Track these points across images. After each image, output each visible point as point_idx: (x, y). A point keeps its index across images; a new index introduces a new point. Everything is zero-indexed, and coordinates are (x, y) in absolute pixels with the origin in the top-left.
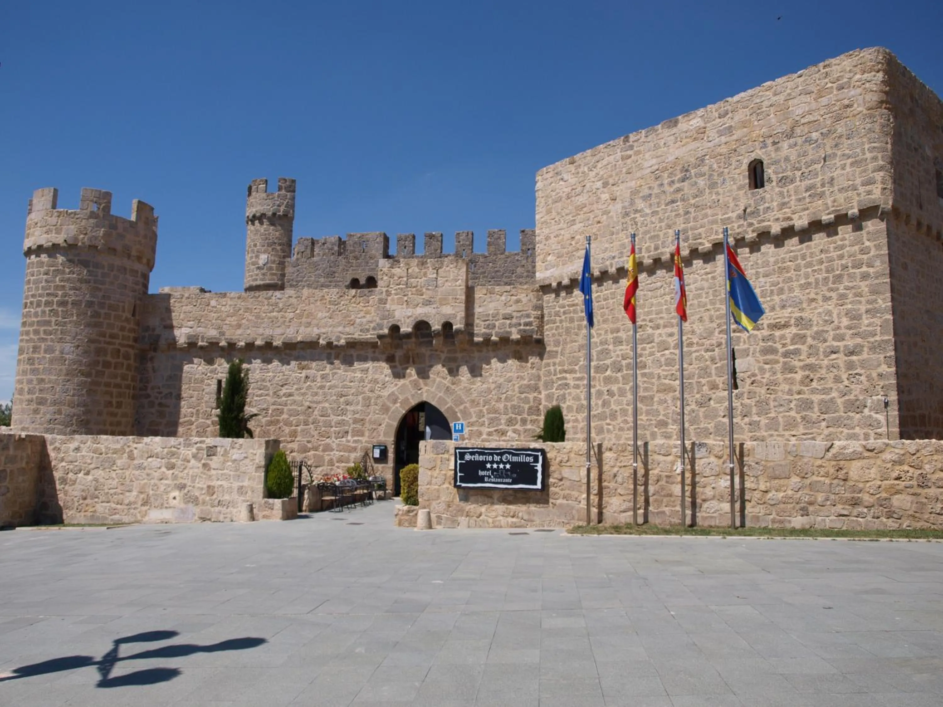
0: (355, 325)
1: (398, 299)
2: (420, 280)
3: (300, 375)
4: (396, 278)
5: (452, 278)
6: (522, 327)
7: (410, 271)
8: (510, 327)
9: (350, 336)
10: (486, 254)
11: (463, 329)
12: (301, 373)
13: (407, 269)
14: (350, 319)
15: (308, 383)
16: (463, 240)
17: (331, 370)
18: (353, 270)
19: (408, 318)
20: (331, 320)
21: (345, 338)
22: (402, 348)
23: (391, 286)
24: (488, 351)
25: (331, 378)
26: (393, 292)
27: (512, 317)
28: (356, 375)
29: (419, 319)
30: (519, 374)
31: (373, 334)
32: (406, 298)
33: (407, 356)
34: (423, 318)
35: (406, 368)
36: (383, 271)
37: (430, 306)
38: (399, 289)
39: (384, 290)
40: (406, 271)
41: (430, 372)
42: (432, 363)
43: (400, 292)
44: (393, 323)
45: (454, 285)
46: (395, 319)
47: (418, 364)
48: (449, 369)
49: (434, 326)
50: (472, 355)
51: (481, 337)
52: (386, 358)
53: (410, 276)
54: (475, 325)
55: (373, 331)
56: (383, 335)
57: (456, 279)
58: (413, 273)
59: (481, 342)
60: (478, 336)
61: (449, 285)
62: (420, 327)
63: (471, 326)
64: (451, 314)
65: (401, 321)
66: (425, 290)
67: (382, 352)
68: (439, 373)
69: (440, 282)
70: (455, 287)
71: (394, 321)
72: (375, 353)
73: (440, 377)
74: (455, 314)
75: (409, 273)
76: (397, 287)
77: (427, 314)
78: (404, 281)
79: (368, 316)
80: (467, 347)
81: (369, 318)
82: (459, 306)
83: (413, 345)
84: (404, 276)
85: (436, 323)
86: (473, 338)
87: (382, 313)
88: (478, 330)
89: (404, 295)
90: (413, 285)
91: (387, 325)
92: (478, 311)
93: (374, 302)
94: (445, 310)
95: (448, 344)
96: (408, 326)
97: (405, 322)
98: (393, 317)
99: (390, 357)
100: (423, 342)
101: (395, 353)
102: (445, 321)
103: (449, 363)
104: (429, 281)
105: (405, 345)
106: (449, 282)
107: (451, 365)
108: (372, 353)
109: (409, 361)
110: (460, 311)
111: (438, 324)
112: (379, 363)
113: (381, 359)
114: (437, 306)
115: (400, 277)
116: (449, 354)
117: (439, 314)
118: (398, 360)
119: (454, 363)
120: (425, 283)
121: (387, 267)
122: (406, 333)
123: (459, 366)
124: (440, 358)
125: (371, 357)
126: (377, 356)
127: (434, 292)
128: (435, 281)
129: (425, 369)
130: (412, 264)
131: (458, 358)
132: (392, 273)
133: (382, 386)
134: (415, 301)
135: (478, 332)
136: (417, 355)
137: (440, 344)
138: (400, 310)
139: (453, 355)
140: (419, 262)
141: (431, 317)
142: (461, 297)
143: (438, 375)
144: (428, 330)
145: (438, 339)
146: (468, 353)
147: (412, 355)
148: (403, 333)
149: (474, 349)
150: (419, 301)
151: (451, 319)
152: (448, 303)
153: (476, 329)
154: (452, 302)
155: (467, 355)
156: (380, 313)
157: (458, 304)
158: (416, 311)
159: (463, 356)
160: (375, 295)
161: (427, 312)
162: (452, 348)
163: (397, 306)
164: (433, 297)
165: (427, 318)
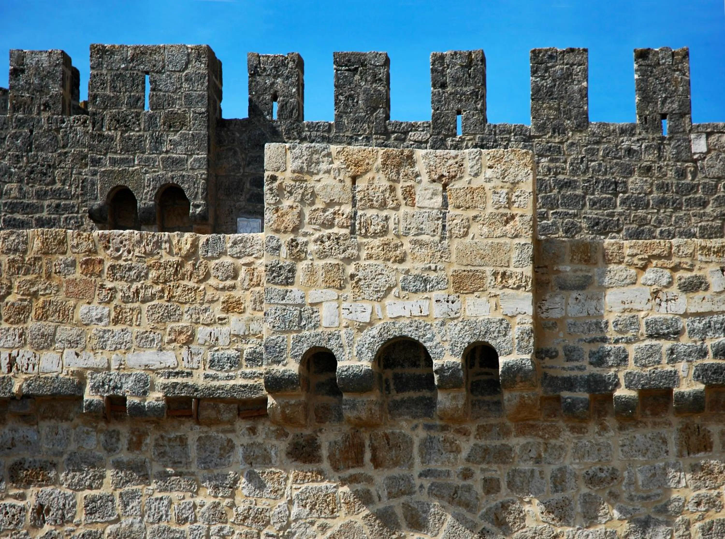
0: (194, 347)
1: (328, 269)
2: (393, 214)
3: (21, 504)
4: (319, 205)
5: (490, 210)
6: (709, 360)
7: (361, 184)
8: (672, 361)
9: (179, 380)
10: (530, 124)
11: (529, 365)
12: (22, 497)
13: (354, 179)
14: (177, 326)
15: (47, 528)
16: (456, 80)
17: (117, 486)
18: (114, 162)
19: (361, 329)
20: (117, 328)
21: (165, 387)
22: (340, 417)
23: (307, 229)
24: (604, 429)
25: (119, 510)
26: (312, 247)
27: (678, 333)
28: (198, 500)
29: (395, 332)
30: (703, 491)
31: (253, 376)
32: (351, 269)
33: (355, 443)
34: (406, 332)
35: (353, 478)
36: (278, 182)
37: (426, 296)
38: (329, 238)
39: (282, 241)
40: (348, 183)
41: (427, 490)
42: (433, 465)
43: (332, 249)
44: (314, 342)
45: (498, 233)
46: (319, 330)
47: (388, 468)
48: (485, 480)
49: (440, 355)
50: (553, 441)
51: (581, 389)
52: (290, 449)
53: (361, 199)
54: (561, 353)
55: (252, 367)
56: (284, 379)
57: (502, 215)
58: (371, 192)
59: (581, 405)
60: (572, 385)
61: (483, 232)
62: (393, 357)
63: (552, 357)
64: (489, 322)
65: (339, 336)
66: (409, 245)
67: (277, 430)
68: (456, 492)
69: (455, 221)
70: (502, 240)
71: (319, 337)
72: (254, 433)
73: (459, 504)
74: (502, 320)
75: (359, 192)
76: (324, 234)
77: (417, 319)
78: (345, 216)
79: (234, 317)
80: (538, 419)
81: (236, 324)
82: (513, 297)
83: (373, 411)
84: (343, 201)
85: (447, 346)
86: (557, 393)
87: (280, 312)
88: (572, 369)
89: (344, 258)
90: (371, 229)
91: (296, 350)
92: (573, 314)
93: (253, 275)
94: (472, 307)
95: (480, 408)
96: (360, 354)
97: (352, 340)
98: (313, 324)
99: (301, 445)
100: (403, 401)
101: (319, 434)
102: (472, 341)
103: (484, 466)
104: (421, 218)
105: (349, 411)
106: (481, 222)
107: (490, 470)
108: (247, 432)
109: (362, 458)
110: (520, 313)
111: (453, 351)
112: (268, 464)
113: (273, 453)
114: (447, 294)
115: (331, 200)
116: (486, 439)
117: (456, 321)
118: (328, 455)
119: (502, 466)
120: (410, 224)
121: (289, 170)
122: (355, 375)
123: (516, 474)
124: (458, 450)
125: (242, 445)
126: (262, 442)
127: (439, 254)
128: (440, 218)
129: (413, 482)
130: (367, 161)
131: (511, 450)
132: (306, 187)
133: (281, 534)
134: (380, 276)
135: (573, 373)
136: (386, 442)
137: (456, 409)
138: (335, 304)
139: (497, 443)
140: (388, 157)
141: (430, 329)
142: (519, 270)
143: (453, 499)
144: (418, 366)
145: (450, 396)
146: (541, 437)
147: (371, 439)
148: (344, 373)
149: (561, 424)
150: (394, 279)
151: (493, 336)
152: (480, 287)
153: (566, 366)
154: (493, 283)
155: (540, 440)
156: (273, 311)
157: (511, 291)
158: (383, 308)
159: (528, 443)
160: (254, 256)
161: (416, 312)
162: (492, 421)
163: (324, 291)
164: (433, 267)
165: (416, 330)
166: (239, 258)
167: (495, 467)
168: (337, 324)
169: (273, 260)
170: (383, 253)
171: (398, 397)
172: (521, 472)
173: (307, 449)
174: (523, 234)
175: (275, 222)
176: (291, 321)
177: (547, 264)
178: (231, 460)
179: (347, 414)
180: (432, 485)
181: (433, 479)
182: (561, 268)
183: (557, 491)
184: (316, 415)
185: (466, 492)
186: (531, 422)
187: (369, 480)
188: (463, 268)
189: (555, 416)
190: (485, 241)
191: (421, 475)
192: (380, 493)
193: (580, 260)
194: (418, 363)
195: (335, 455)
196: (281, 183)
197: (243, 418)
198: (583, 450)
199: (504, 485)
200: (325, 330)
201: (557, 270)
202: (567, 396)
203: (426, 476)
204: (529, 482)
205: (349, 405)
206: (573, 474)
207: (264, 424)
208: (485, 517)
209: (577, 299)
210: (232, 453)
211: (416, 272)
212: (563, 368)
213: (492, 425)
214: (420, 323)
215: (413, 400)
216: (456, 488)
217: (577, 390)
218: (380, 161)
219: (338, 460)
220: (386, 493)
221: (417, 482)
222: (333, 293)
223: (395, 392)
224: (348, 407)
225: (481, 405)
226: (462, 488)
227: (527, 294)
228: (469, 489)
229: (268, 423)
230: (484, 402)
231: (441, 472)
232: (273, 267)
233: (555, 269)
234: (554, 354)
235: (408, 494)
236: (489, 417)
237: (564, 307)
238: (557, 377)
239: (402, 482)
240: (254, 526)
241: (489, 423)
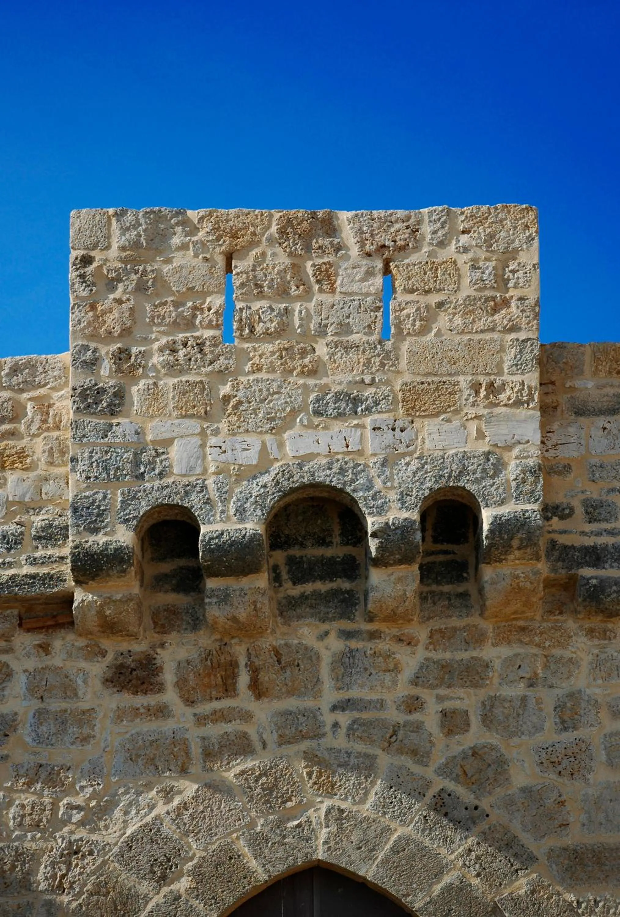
1: (184, 389)
2: (297, 306)
5: (466, 292)
7: (242, 263)
11: (536, 519)
19: (242, 476)
26: (155, 359)
29: (302, 478)
31: (47, 561)
32: (224, 388)
33: (222, 661)
34: (320, 477)
35: (218, 714)
36: (95, 265)
37: (355, 422)
38: (185, 345)
39: (103, 352)
40: (220, 261)
41: (344, 730)
42: (355, 693)
43: (190, 360)
44: (161, 498)
45: (480, 325)
46: (170, 480)
47: (279, 698)
48: (444, 714)
49: (381, 510)
50: (557, 652)
51: (615, 564)
52: (109, 675)
53: (242, 285)
54: (579, 510)
55: (45, 547)
56: (107, 556)
57: (487, 300)
58: (260, 274)
59: (614, 588)
60: (598, 559)
61: (454, 326)
62: (287, 532)
63: (562, 518)
64: (465, 456)
65: (204, 488)
66: (325, 349)
67: (87, 646)
68: (395, 733)
69: (405, 311)
70: (488, 336)
71: (168, 490)
72: (47, 653)
73: (400, 751)
74: (489, 452)
75: (238, 274)
76: (177, 338)
77: (340, 457)
78: (212, 311)
79: (13, 476)
80: (532, 619)
81: (17, 485)
82: (507, 418)
83: (259, 605)
84: (211, 289)
85: (393, 495)
86: (573, 571)
87: (99, 455)
88: (599, 534)
89: (212, 372)
90: (259, 328)
91: (127, 511)
92: (599, 451)
93: (48, 414)
94: (436, 436)
95: (434, 603)
96: (241, 512)
97: (226, 492)
98: (157, 471)
99: (128, 667)
100: (303, 597)
101: (159, 650)
102: (436, 487)
103: (442, 691)
104: (346, 309)
105: (215, 607)
106: (450, 311)
107: (452, 698)
108: (33, 651)
109: (235, 684)
110: (519, 443)
111: (403, 504)
112: (70, 697)
113: (80, 682)
114: (392, 418)
115: (188, 289)
116: (445, 650)
117: (408, 459)
118: (175, 680)
119: (471, 691)
120: (327, 318)
121: (115, 246)
122: (233, 543)
123: (497, 703)
124: (396, 669)
125: (25, 671)
126: (61, 665)
127: (378, 359)
128: (379, 308)
129: (320, 718)
130: (252, 229)
131: (487, 666)
132: (145, 271)
133: (93, 803)
134: (276, 396)
135: (601, 540)
136: (276, 659)
137: (404, 598)
138: (197, 441)
139: (465, 655)
140: (289, 221)
141: (363, 471)
142: (518, 378)
143: (390, 743)
144: (329, 544)
145: (393, 578)
146: (538, 645)
147: (249, 655)
148: (213, 542)
149: (571, 624)
150: (300, 399)
151: (472, 477)
152: (449, 406)
153: (587, 530)
154: (471, 400)
155: (535, 650)
156: (86, 455)
157: (504, 409)
158: (281, 445)
159: (516, 655)
160: (49, 386)
161: (338, 447)
162: (456, 622)
163: (177, 421)
164: (368, 379)
165: (339, 473)
166: (22, 391)
167: (461, 692)
168: (199, 470)
169: (88, 381)
170: (279, 362)
171: (296, 591)
172: (505, 700)
173: (139, 673)
174: (523, 326)
175: (89, 323)
176: (118, 468)
177: (553, 379)
178: (6, 693)
179: (213, 612)
180: (354, 722)
181: (356, 714)
182: (578, 383)
183: (565, 729)
184: (154, 622)
185: (412, 732)
186: (521, 623)
187: (247, 716)
188: (419, 379)
189: (561, 613)
190: (458, 338)
191: (334, 708)
192: (264, 737)
193: (610, 373)
194: (328, 540)
195: (186, 680)
196: (100, 267)
197: (28, 630)
198: (608, 664)
199: (475, 720)
200: (179, 479)
201: (570, 387)
202: (589, 576)
203: (343, 710)
204: (518, 715)
205: (217, 597)
206: (593, 702)
207: (64, 639)
208: (442, 771)
209: (604, 429)
210: (9, 684)
211: (338, 388)
212: (583, 533)
213: (455, 629)
214: (346, 463)
215: (321, 595)
216: (394, 726)
217: (607, 566)
218: (274, 229)
219: (194, 689)
220: (275, 736)
221: (328, 718)
222: (194, 425)
223: (290, 584)
224: (214, 600)
225: (436, 598)
226: (404, 726)
227: (531, 412)
228: (418, 727)
229: (70, 637)
230: (442, 593)
231: (370, 702)
232: (86, 390)
233: (567, 385)
234: (567, 511)
235: (312, 738)
236: (451, 617)
237: (583, 442)
238: (573, 547)
239: (302, 719)
240: (46, 793)
241: (449, 626)
